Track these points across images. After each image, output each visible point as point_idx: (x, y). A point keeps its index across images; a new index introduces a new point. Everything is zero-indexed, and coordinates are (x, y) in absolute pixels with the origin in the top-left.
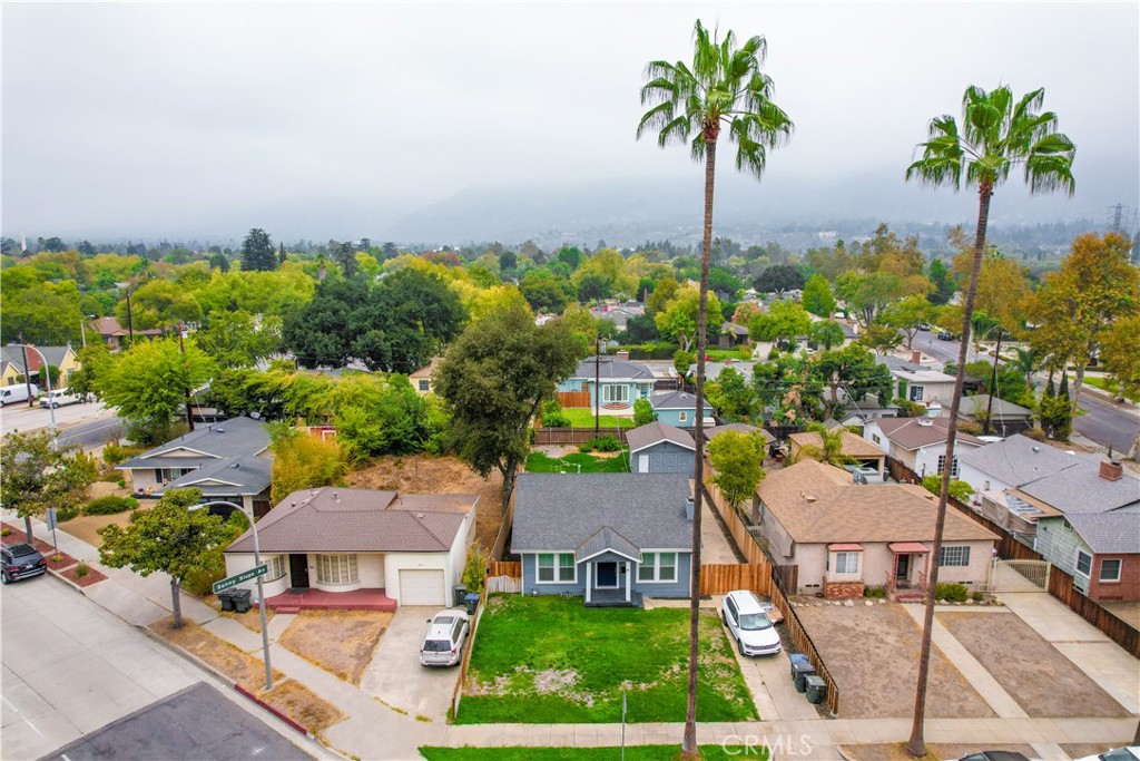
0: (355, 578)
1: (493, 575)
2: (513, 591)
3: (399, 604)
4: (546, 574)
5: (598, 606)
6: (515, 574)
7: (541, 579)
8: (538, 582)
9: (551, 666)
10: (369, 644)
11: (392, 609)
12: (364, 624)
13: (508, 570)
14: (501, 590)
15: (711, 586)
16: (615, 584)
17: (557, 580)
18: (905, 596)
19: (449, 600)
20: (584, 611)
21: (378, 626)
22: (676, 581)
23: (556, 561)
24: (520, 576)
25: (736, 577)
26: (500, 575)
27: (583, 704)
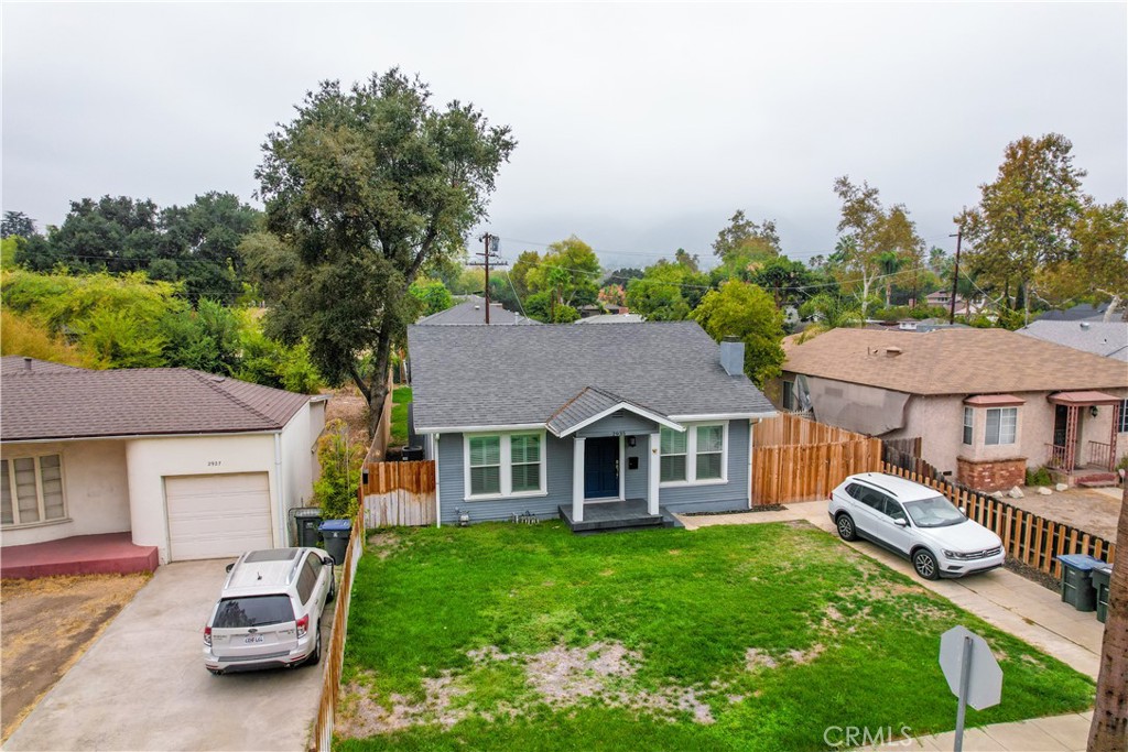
0: (57, 513)
1: (375, 490)
2: (417, 522)
3: (164, 557)
4: (485, 479)
5: (600, 529)
6: (423, 485)
7: (475, 490)
8: (468, 496)
9: (554, 640)
10: (63, 643)
11: (149, 565)
12: (61, 603)
13: (406, 478)
14: (392, 520)
15: (782, 488)
16: (617, 494)
17: (506, 489)
18: (1089, 479)
19: (282, 537)
20: (575, 539)
21: (104, 602)
22: (724, 479)
23: (505, 450)
24: (431, 488)
25: (822, 469)
26: (389, 490)
27: (686, 717)
